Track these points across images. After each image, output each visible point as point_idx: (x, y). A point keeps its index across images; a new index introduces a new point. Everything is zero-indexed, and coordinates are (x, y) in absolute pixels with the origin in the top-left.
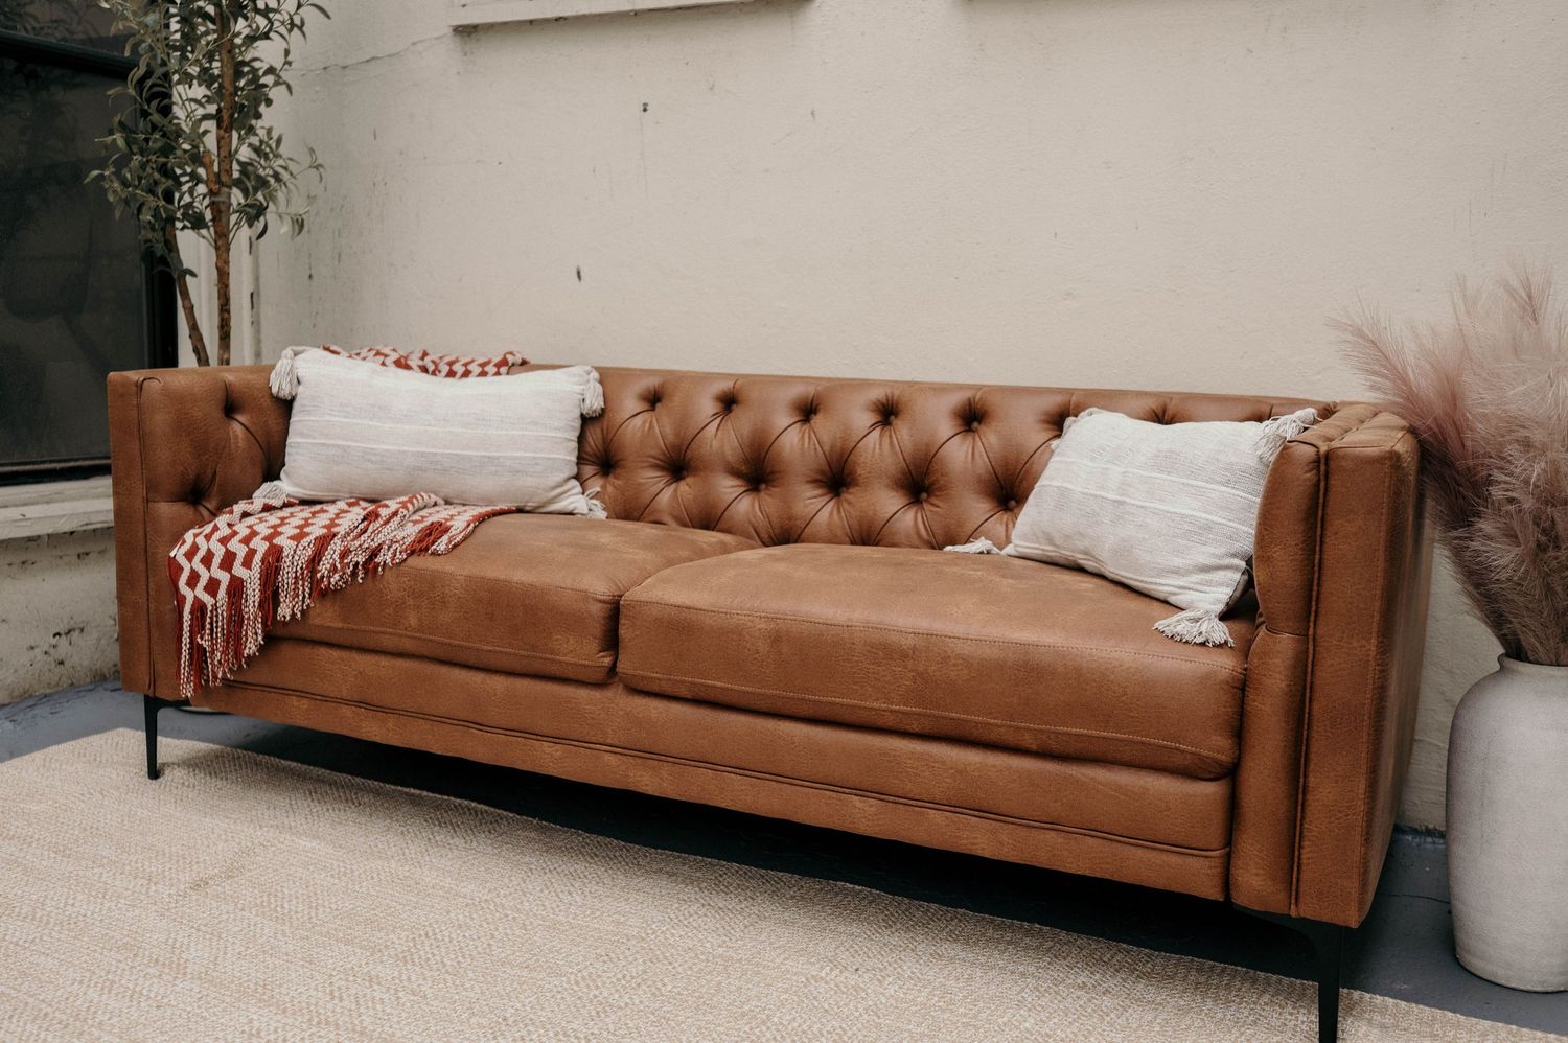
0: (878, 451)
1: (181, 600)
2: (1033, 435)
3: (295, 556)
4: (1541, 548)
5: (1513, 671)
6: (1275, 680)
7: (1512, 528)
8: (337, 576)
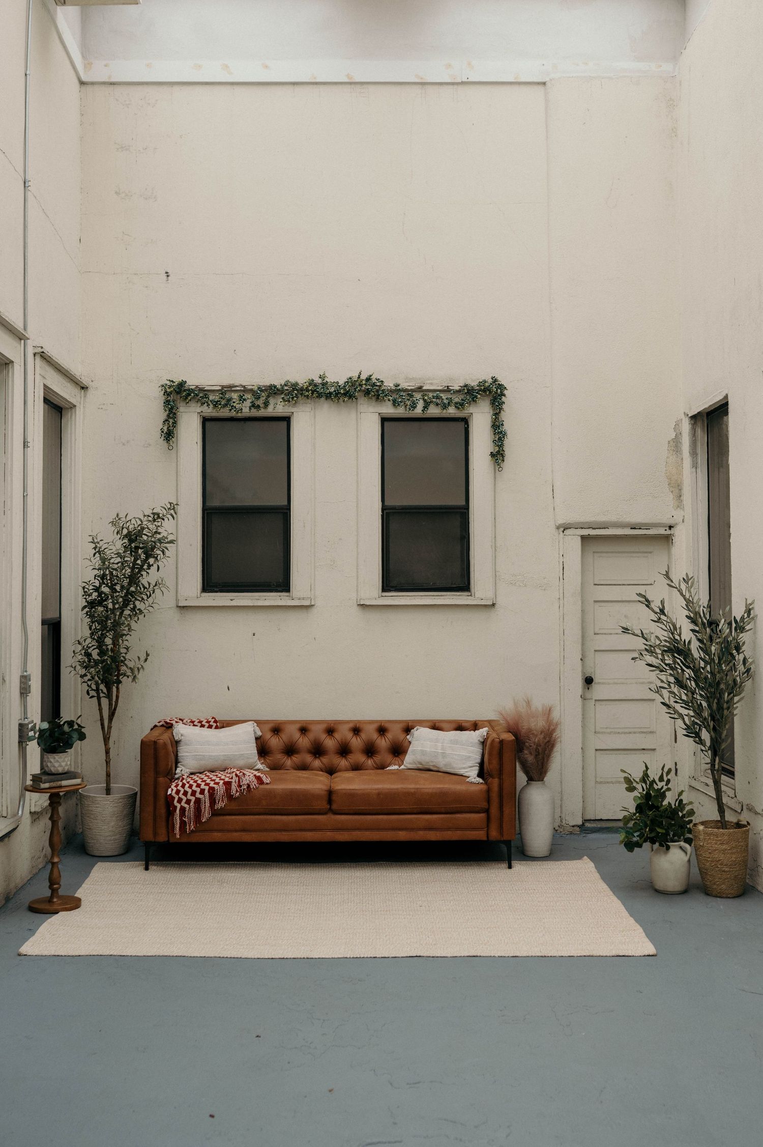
0: (356, 743)
1: (175, 807)
2: (401, 736)
3: (220, 789)
4: (536, 755)
5: (530, 784)
6: (495, 787)
7: (531, 752)
8: (238, 793)
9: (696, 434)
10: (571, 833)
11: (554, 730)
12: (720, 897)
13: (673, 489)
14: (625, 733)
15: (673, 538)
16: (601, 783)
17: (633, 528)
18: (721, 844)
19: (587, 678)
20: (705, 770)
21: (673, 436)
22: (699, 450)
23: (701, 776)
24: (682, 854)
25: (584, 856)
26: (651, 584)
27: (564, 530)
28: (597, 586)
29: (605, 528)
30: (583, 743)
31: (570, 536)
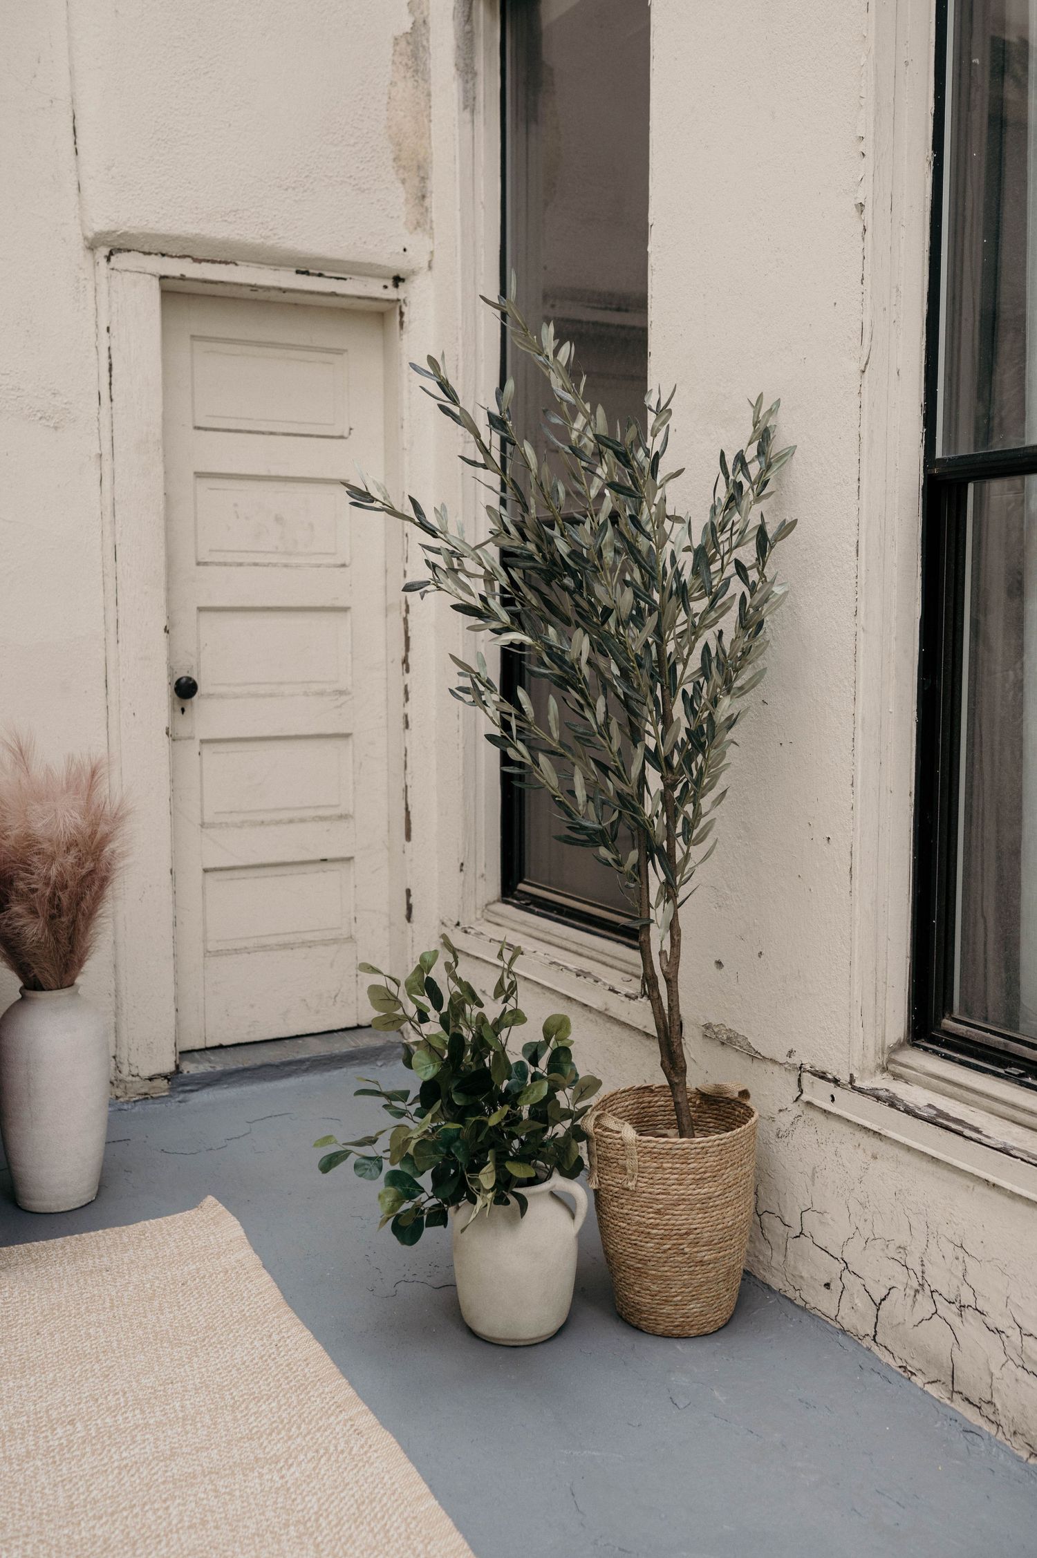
4: (52, 917)
5: (32, 999)
7: (35, 908)
9: (474, 16)
10: (146, 1097)
11: (106, 840)
12: (679, 1337)
13: (406, 175)
14: (278, 822)
15: (405, 309)
16: (218, 953)
17: (303, 273)
18: (695, 1181)
19: (179, 680)
20: (487, 905)
21: (408, 27)
22: (480, 65)
23: (477, 919)
24: (562, 1214)
25: (206, 1196)
26: (342, 437)
27: (111, 253)
28: (203, 432)
29: (226, 263)
30: (174, 854)
31: (128, 274)
